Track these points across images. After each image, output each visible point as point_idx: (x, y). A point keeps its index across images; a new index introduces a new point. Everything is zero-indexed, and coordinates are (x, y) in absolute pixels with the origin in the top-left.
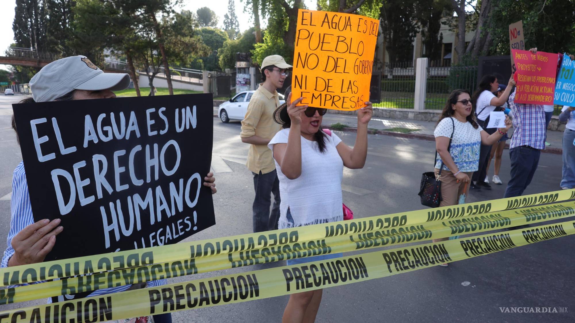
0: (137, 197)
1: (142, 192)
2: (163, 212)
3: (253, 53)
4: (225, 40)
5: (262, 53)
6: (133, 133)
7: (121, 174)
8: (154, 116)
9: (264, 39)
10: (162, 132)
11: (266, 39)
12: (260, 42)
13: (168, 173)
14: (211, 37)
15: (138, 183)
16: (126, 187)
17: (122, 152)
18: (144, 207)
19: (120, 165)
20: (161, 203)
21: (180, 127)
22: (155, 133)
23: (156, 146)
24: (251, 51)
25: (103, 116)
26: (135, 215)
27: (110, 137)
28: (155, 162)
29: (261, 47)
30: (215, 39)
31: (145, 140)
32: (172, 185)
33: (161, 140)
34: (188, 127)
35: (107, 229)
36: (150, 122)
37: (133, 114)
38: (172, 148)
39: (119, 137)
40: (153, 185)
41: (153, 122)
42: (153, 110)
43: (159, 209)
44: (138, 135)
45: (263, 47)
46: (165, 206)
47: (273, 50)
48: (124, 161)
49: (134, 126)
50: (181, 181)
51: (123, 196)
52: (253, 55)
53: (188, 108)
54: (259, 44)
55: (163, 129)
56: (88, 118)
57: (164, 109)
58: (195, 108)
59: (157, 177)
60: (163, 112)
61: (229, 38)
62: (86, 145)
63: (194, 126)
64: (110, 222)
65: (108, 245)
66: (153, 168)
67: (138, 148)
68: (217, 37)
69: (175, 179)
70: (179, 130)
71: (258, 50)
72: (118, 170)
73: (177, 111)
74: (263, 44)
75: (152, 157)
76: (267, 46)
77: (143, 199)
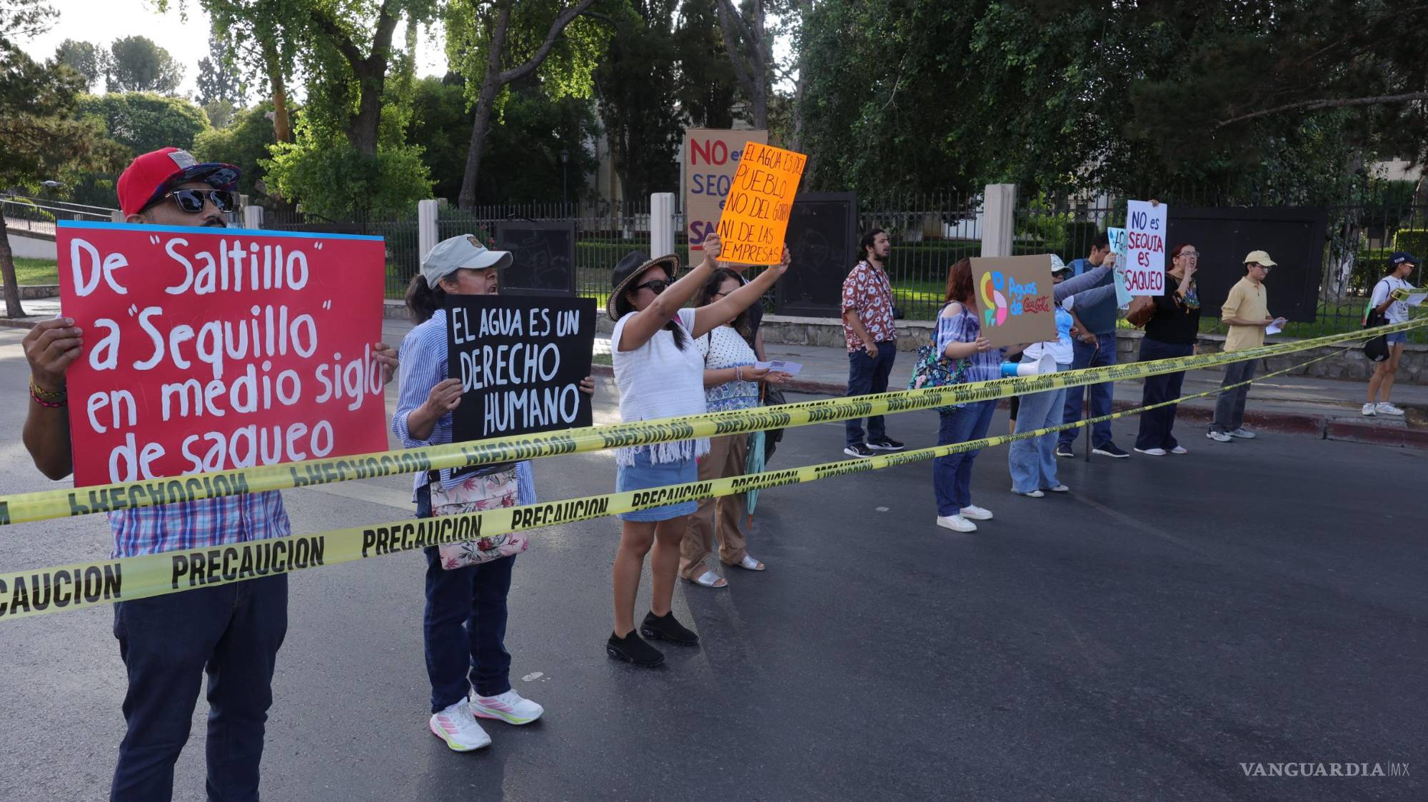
0: (513, 394)
1: (518, 390)
2: (536, 417)
3: (266, 169)
4: (199, 128)
5: (291, 168)
6: (516, 330)
7: (502, 368)
8: (537, 316)
9: (296, 132)
10: (543, 334)
11: (301, 133)
12: (285, 140)
13: (546, 378)
14: (157, 120)
15: (516, 381)
16: (505, 382)
17: (505, 348)
18: (518, 407)
19: (502, 360)
20: (535, 408)
21: (561, 331)
22: (536, 333)
23: (536, 347)
24: (261, 162)
25: (494, 311)
26: (509, 412)
27: (497, 332)
28: (533, 363)
29: (287, 151)
30: (168, 126)
31: (526, 339)
32: (547, 391)
33: (542, 342)
34: (569, 333)
35: (487, 417)
36: (533, 322)
37: (518, 312)
38: (551, 351)
39: (504, 333)
40: (529, 386)
41: (536, 322)
42: (537, 310)
43: (533, 413)
44: (521, 333)
45: (294, 154)
46: (538, 412)
47: (320, 163)
48: (505, 356)
49: (518, 324)
50: (557, 389)
51: (502, 390)
52: (265, 174)
53: (571, 312)
54: (282, 145)
55: (545, 331)
56: (484, 311)
57: (547, 310)
58: (577, 312)
59: (534, 380)
60: (546, 314)
61: (211, 125)
62: (480, 336)
63: (576, 332)
64: (489, 412)
65: (485, 434)
66: (531, 369)
67: (519, 346)
68: (175, 121)
69: (551, 385)
70: (560, 334)
71: (280, 159)
72: (501, 364)
73: (560, 313)
74: (294, 146)
75: (531, 357)
76: (305, 150)
77: (519, 399)
